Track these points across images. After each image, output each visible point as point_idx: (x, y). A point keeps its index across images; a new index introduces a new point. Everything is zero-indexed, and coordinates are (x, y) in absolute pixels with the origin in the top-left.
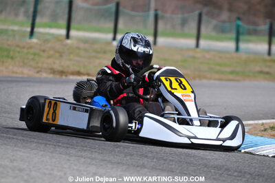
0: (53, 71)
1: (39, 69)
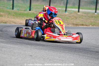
0: (74, 24)
1: (68, 23)
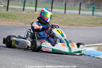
1: (26, 23)
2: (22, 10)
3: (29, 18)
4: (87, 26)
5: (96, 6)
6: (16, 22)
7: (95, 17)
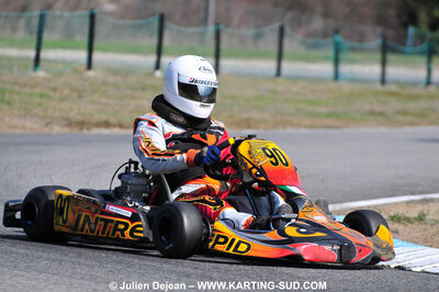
2: (32, 64)
3: (62, 100)
4: (312, 127)
5: (347, 38)
6: (7, 119)
7: (345, 86)
